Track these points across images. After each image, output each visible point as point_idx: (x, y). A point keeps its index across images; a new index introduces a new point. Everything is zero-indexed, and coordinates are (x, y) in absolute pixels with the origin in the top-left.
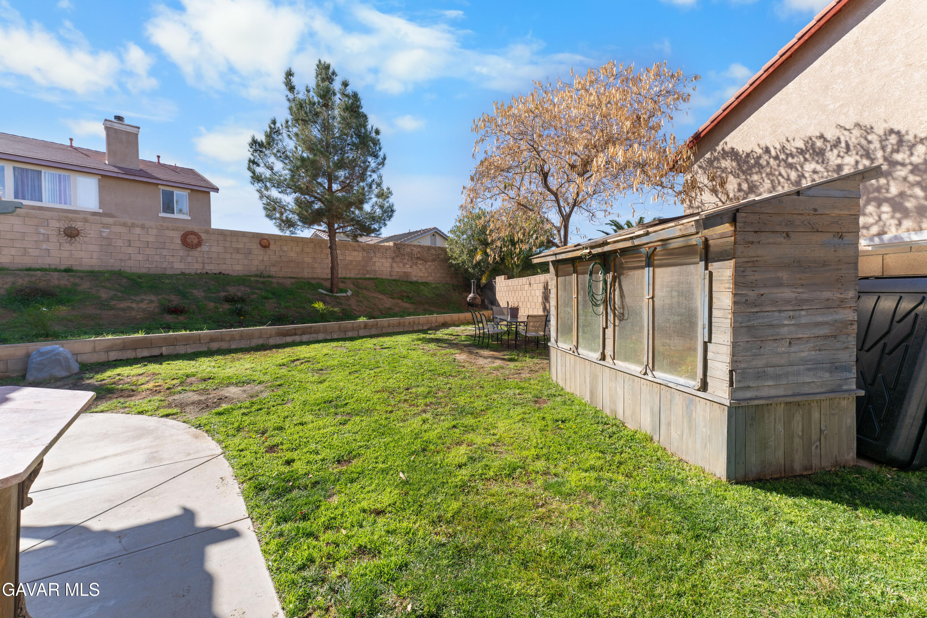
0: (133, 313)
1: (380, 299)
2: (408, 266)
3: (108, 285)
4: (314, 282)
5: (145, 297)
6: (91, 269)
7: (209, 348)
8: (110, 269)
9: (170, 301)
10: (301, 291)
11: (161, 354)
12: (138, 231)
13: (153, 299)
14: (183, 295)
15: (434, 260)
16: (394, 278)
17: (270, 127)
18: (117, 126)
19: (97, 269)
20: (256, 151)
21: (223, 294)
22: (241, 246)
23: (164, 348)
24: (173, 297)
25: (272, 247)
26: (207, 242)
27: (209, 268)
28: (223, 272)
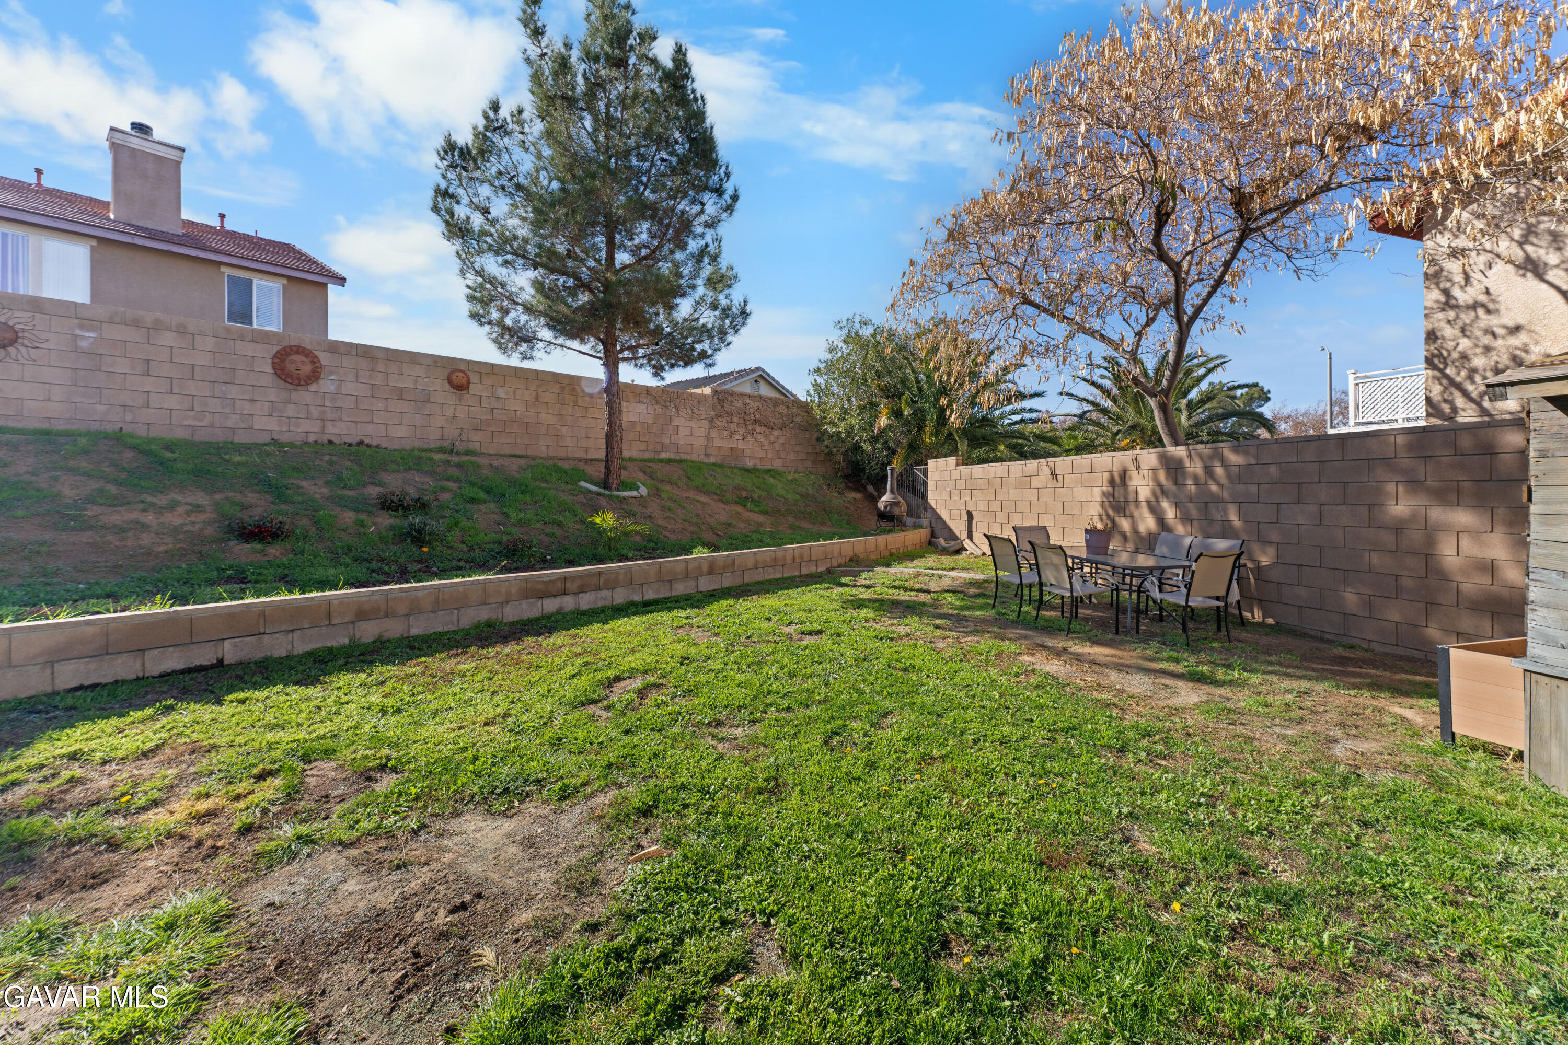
0: (146, 540)
1: (703, 503)
2: (738, 437)
3: (84, 464)
4: (566, 465)
5: (179, 498)
6: (45, 426)
7: (352, 638)
8: (95, 427)
9: (244, 508)
10: (544, 485)
11: (220, 662)
12: (168, 339)
13: (201, 502)
14: (277, 492)
15: (784, 427)
16: (712, 460)
17: (486, 117)
18: (136, 142)
19: (60, 426)
20: (453, 166)
21: (373, 491)
22: (408, 384)
23: (227, 644)
24: (251, 497)
25: (475, 388)
26: (332, 373)
27: (336, 431)
28: (367, 441)
